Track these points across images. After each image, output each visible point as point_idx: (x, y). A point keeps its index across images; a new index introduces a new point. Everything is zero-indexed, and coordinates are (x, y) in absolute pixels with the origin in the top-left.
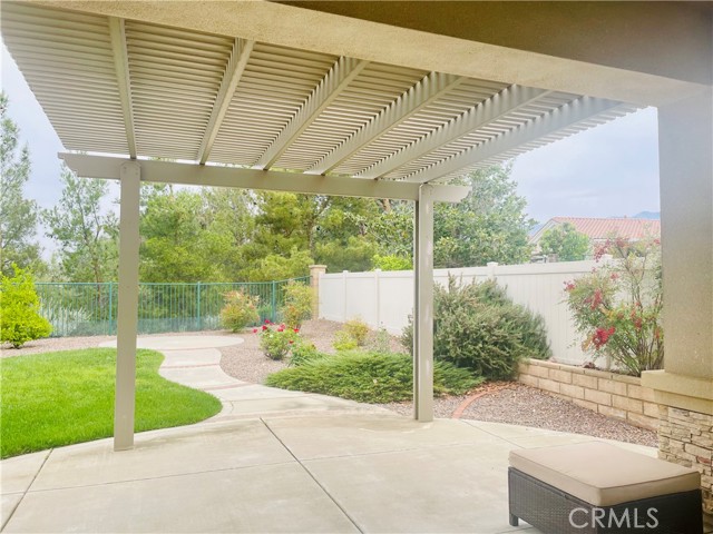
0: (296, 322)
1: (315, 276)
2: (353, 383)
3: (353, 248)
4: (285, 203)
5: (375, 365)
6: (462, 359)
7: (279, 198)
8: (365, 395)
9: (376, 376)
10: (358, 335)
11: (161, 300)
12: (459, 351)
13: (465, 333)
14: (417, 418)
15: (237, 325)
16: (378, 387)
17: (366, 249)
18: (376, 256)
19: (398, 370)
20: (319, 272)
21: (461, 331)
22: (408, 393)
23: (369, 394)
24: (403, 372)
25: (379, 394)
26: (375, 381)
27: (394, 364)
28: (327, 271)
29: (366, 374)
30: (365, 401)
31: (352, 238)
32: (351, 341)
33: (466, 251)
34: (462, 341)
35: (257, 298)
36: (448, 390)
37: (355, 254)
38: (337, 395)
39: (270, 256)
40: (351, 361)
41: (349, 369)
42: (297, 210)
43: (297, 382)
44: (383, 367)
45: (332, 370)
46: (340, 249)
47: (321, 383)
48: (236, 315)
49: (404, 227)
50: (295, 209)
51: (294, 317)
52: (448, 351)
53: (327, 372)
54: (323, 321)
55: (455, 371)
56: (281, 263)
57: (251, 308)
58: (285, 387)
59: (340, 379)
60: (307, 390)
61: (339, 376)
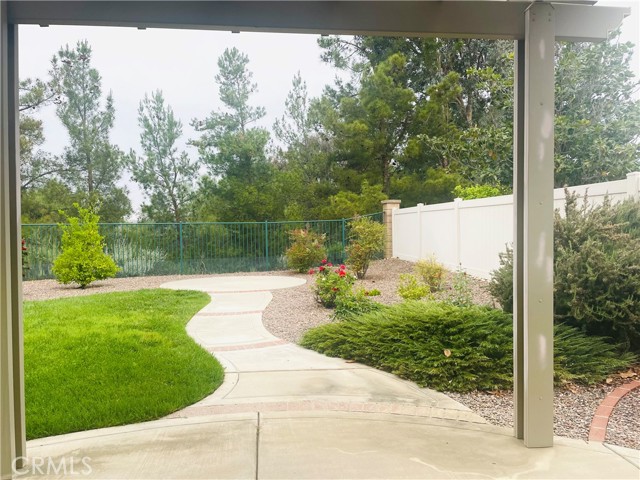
0: (362, 262)
1: (388, 212)
2: (413, 354)
3: (431, 181)
4: (355, 135)
5: (448, 326)
6: (593, 322)
7: (349, 130)
8: (431, 377)
9: (449, 345)
10: (431, 278)
11: (238, 240)
12: (589, 310)
13: (598, 282)
14: (521, 436)
15: (302, 266)
16: (452, 364)
17: (447, 181)
18: (458, 188)
19: (484, 337)
20: (392, 208)
21: (593, 278)
22: (503, 377)
23: (436, 376)
24: (493, 342)
25: (454, 376)
26: (448, 353)
27: (478, 327)
28: (401, 207)
29: (434, 341)
30: (430, 386)
31: (431, 170)
32: (422, 286)
33: (576, 172)
34: (594, 294)
35: (324, 236)
36: (572, 376)
37: (434, 186)
38: (389, 370)
39: (341, 193)
40: (413, 319)
41: (409, 331)
42: (368, 142)
43: (337, 344)
44: (461, 331)
45: (386, 331)
46: (416, 183)
47: (369, 350)
48: (301, 255)
49: (491, 146)
50: (367, 141)
51: (360, 256)
52: (569, 309)
53: (379, 333)
54: (397, 261)
55: (583, 342)
56: (352, 200)
57: (316, 247)
58: (322, 351)
59: (395, 345)
60: (349, 357)
61: (394, 340)
